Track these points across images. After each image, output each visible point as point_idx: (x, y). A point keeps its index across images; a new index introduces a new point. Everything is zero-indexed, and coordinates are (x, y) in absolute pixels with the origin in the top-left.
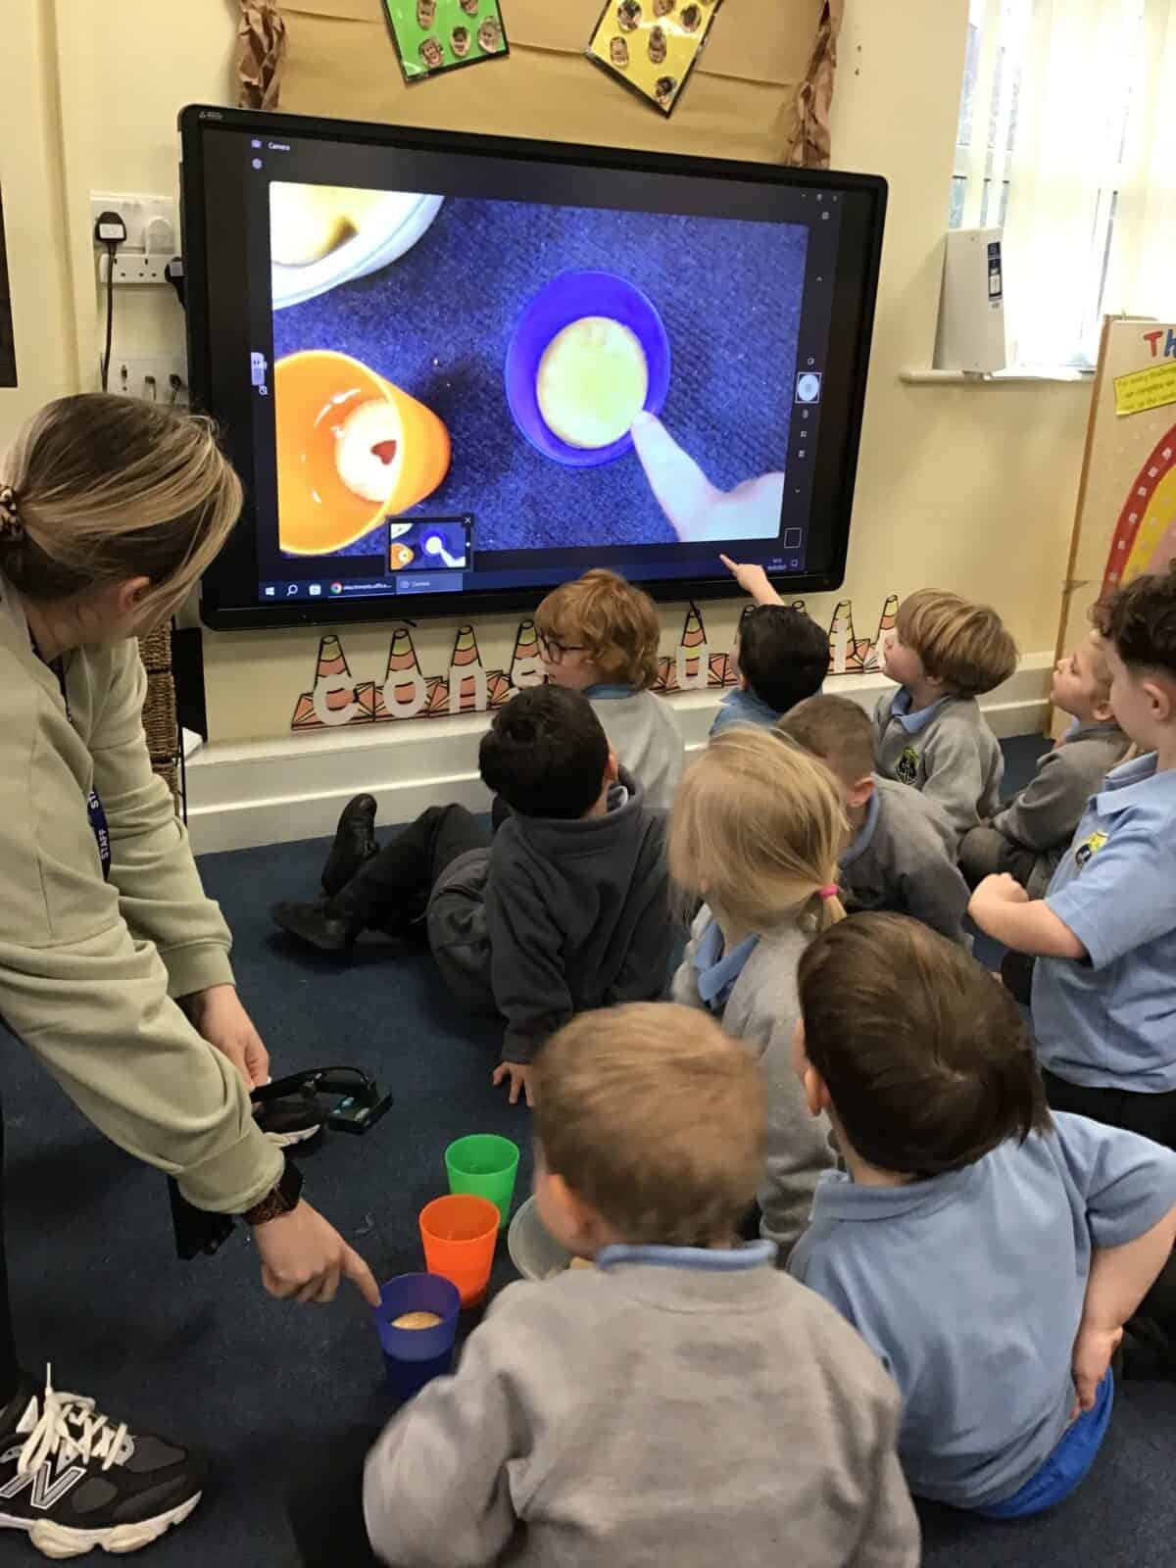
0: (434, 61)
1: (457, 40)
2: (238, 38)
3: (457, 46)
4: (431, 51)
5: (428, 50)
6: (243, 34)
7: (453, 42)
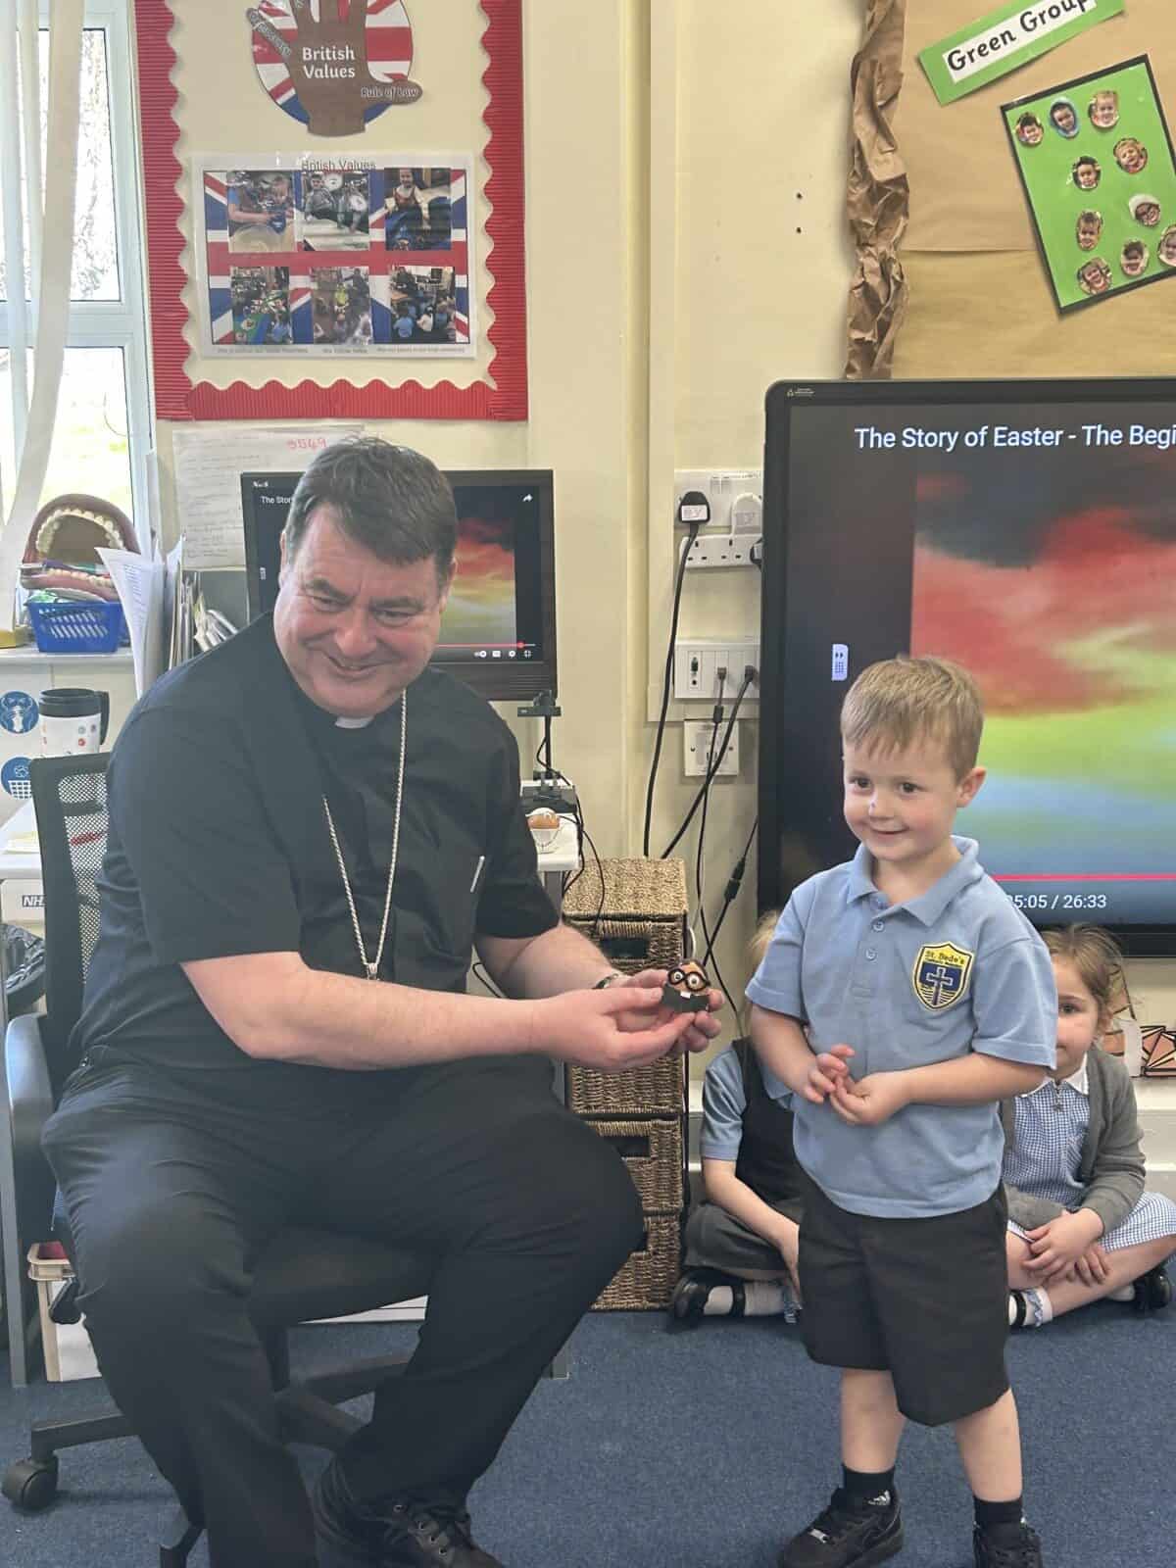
0: (1098, 285)
1: (1129, 258)
2: (851, 292)
3: (1129, 265)
4: (1093, 275)
5: (1090, 275)
6: (857, 288)
7: (1123, 260)
